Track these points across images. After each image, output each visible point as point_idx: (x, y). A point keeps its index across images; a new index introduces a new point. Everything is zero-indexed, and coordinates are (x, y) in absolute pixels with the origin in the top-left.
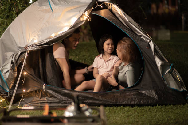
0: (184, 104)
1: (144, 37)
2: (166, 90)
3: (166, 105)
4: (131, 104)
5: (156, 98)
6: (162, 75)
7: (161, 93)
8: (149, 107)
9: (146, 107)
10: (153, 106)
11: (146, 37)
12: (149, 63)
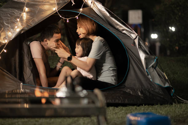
0: (172, 104)
1: (126, 30)
2: (153, 89)
3: (153, 105)
4: (115, 102)
5: (142, 98)
6: (146, 68)
7: (146, 92)
8: (135, 106)
9: (132, 107)
10: (138, 106)
11: (128, 31)
12: (134, 60)
